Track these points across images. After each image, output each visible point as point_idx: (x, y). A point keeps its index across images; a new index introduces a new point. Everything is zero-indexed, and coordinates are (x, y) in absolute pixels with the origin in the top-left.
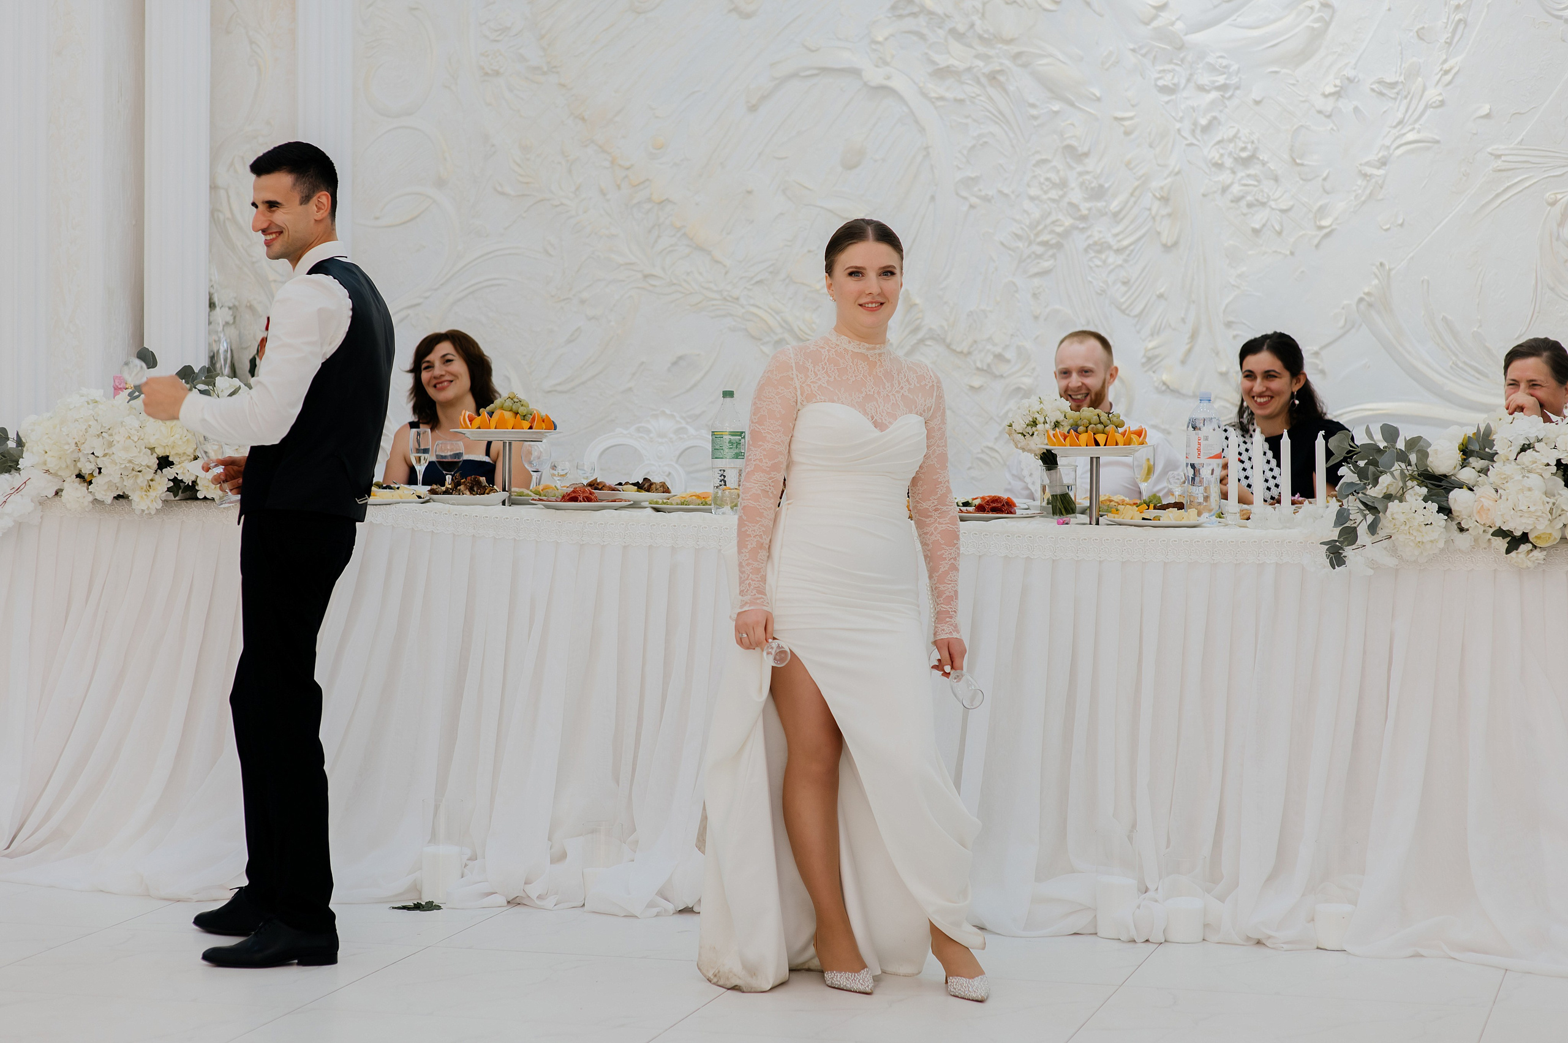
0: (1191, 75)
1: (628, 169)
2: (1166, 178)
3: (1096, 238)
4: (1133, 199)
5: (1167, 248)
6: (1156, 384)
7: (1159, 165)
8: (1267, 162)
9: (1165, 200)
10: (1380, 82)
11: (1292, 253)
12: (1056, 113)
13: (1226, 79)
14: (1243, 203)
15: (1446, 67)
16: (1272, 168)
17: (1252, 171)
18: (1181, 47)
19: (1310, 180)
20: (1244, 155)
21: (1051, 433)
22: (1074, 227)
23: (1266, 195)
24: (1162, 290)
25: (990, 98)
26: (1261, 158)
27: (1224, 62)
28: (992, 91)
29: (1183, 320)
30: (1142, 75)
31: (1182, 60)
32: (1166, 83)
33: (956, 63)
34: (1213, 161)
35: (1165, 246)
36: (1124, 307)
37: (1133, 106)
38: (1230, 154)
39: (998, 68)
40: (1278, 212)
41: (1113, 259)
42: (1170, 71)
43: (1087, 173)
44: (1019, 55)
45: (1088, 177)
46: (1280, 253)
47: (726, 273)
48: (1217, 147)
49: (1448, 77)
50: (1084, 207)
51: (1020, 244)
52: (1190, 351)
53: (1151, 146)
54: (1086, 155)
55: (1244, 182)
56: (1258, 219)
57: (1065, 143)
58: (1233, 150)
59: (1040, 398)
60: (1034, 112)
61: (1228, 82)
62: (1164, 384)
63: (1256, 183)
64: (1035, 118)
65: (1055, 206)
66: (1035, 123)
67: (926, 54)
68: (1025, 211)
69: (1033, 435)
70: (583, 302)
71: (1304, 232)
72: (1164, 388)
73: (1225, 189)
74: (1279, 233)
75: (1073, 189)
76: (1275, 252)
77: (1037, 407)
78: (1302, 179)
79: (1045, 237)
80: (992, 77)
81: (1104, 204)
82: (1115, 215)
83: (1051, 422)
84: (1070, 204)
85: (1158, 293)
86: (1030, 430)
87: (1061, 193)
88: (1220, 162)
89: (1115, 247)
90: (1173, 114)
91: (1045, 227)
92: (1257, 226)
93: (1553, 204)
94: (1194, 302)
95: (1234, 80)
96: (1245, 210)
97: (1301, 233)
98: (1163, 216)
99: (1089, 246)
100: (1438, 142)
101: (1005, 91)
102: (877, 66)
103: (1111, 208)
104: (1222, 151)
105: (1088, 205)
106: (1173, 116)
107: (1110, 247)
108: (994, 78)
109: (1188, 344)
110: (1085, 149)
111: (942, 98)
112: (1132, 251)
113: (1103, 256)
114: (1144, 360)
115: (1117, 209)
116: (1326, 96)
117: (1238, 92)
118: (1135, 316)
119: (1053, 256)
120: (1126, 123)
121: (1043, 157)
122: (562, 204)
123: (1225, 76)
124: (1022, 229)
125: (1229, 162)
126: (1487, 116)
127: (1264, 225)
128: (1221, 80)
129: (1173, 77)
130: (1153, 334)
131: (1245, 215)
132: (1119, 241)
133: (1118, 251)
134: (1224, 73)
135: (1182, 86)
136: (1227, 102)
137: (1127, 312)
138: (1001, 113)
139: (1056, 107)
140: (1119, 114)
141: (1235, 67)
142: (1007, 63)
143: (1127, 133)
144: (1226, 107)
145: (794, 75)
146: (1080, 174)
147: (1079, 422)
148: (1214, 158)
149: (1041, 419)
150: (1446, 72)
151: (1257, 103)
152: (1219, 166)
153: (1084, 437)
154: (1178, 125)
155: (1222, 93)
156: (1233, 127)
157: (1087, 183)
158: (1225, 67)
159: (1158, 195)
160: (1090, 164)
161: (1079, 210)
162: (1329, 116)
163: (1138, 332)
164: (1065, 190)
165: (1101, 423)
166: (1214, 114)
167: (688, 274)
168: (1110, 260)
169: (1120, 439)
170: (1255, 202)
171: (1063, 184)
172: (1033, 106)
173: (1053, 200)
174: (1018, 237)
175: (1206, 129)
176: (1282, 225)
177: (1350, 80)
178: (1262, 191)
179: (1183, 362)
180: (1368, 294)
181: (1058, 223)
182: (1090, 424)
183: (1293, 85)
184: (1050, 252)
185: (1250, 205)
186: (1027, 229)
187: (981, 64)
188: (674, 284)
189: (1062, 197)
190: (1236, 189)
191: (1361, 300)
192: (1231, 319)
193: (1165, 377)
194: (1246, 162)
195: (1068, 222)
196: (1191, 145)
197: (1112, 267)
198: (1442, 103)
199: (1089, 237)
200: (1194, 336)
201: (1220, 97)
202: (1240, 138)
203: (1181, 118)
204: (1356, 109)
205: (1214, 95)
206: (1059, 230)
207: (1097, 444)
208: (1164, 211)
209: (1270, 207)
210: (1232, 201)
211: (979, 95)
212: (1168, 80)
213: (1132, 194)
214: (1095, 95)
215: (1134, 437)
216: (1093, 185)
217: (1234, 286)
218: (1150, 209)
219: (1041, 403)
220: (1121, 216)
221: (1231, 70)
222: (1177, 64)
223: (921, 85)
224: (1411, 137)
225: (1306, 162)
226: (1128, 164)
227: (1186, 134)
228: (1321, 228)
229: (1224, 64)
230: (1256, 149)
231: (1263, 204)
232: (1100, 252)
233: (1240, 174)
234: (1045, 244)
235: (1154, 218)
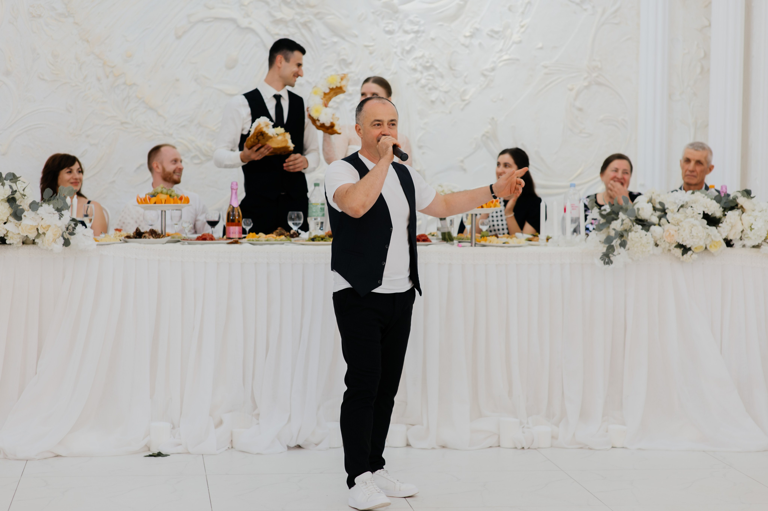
0: (401, 25)
1: (112, 67)
7: (386, 69)
8: (438, 69)
10: (492, 31)
11: (450, 113)
12: (335, 43)
14: (426, 88)
15: (522, 24)
16: (440, 71)
17: (431, 73)
18: (396, 12)
19: (458, 77)
20: (428, 65)
22: (345, 99)
23: (437, 85)
25: (302, 35)
26: (435, 67)
27: (418, 19)
28: (304, 31)
30: (377, 25)
31: (397, 18)
32: (389, 29)
33: (285, 17)
34: (412, 68)
37: (373, 40)
38: (420, 64)
39: (307, 20)
40: (443, 93)
42: (390, 23)
43: (352, 72)
44: (318, 13)
45: (352, 75)
46: (444, 112)
47: (165, 121)
48: (414, 61)
49: (523, 30)
53: (382, 59)
54: (351, 63)
55: (427, 78)
56: (434, 96)
57: (341, 58)
58: (422, 62)
60: (324, 42)
61: (419, 29)
63: (433, 78)
64: (324, 45)
66: (325, 48)
67: (269, 12)
70: (88, 136)
71: (456, 102)
73: (418, 81)
74: (444, 103)
76: (442, 112)
78: (454, 77)
80: (305, 24)
88: (415, 68)
90: (393, 45)
92: (433, 99)
93: (571, 90)
95: (422, 28)
96: (427, 92)
97: (454, 103)
100: (518, 60)
101: (310, 31)
102: (244, 17)
104: (416, 63)
105: (351, 88)
110: (350, 61)
111: (277, 34)
116: (466, 37)
117: (424, 34)
120: (371, 48)
121: (329, 65)
122: (76, 85)
125: (419, 68)
126: (541, 48)
127: (437, 99)
128: (416, 28)
129: (392, 26)
131: (427, 94)
134: (417, 25)
135: (396, 31)
139: (335, 39)
140: (367, 43)
141: (422, 22)
142: (312, 17)
143: (371, 53)
144: (418, 41)
145: (202, 21)
148: (412, 66)
150: (522, 27)
151: (433, 39)
152: (415, 70)
154: (395, 50)
155: (416, 35)
156: (422, 51)
157: (352, 77)
160: (353, 68)
162: (467, 47)
166: (412, 45)
167: (145, 122)
170: (432, 88)
172: (324, 39)
175: (409, 52)
176: (445, 99)
177: (477, 29)
178: (436, 82)
180: (487, 132)
183: (450, 31)
185: (430, 89)
187: (298, 17)
188: (138, 127)
190: (423, 81)
191: (484, 135)
192: (421, 144)
194: (427, 68)
196: (401, 59)
198: (520, 42)
199: (352, 104)
202: (425, 57)
203: (396, 46)
204: (480, 44)
205: (412, 35)
206: (338, 100)
209: (440, 90)
210: (421, 87)
211: (296, 33)
212: (390, 27)
214: (355, 34)
216: (355, 79)
217: (422, 128)
221: (421, 24)
222: (394, 20)
223: (267, 27)
224: (505, 57)
225: (456, 69)
226: (371, 69)
227: (399, 54)
228: (464, 100)
229: (417, 21)
230: (433, 62)
231: (436, 89)
233: (425, 74)
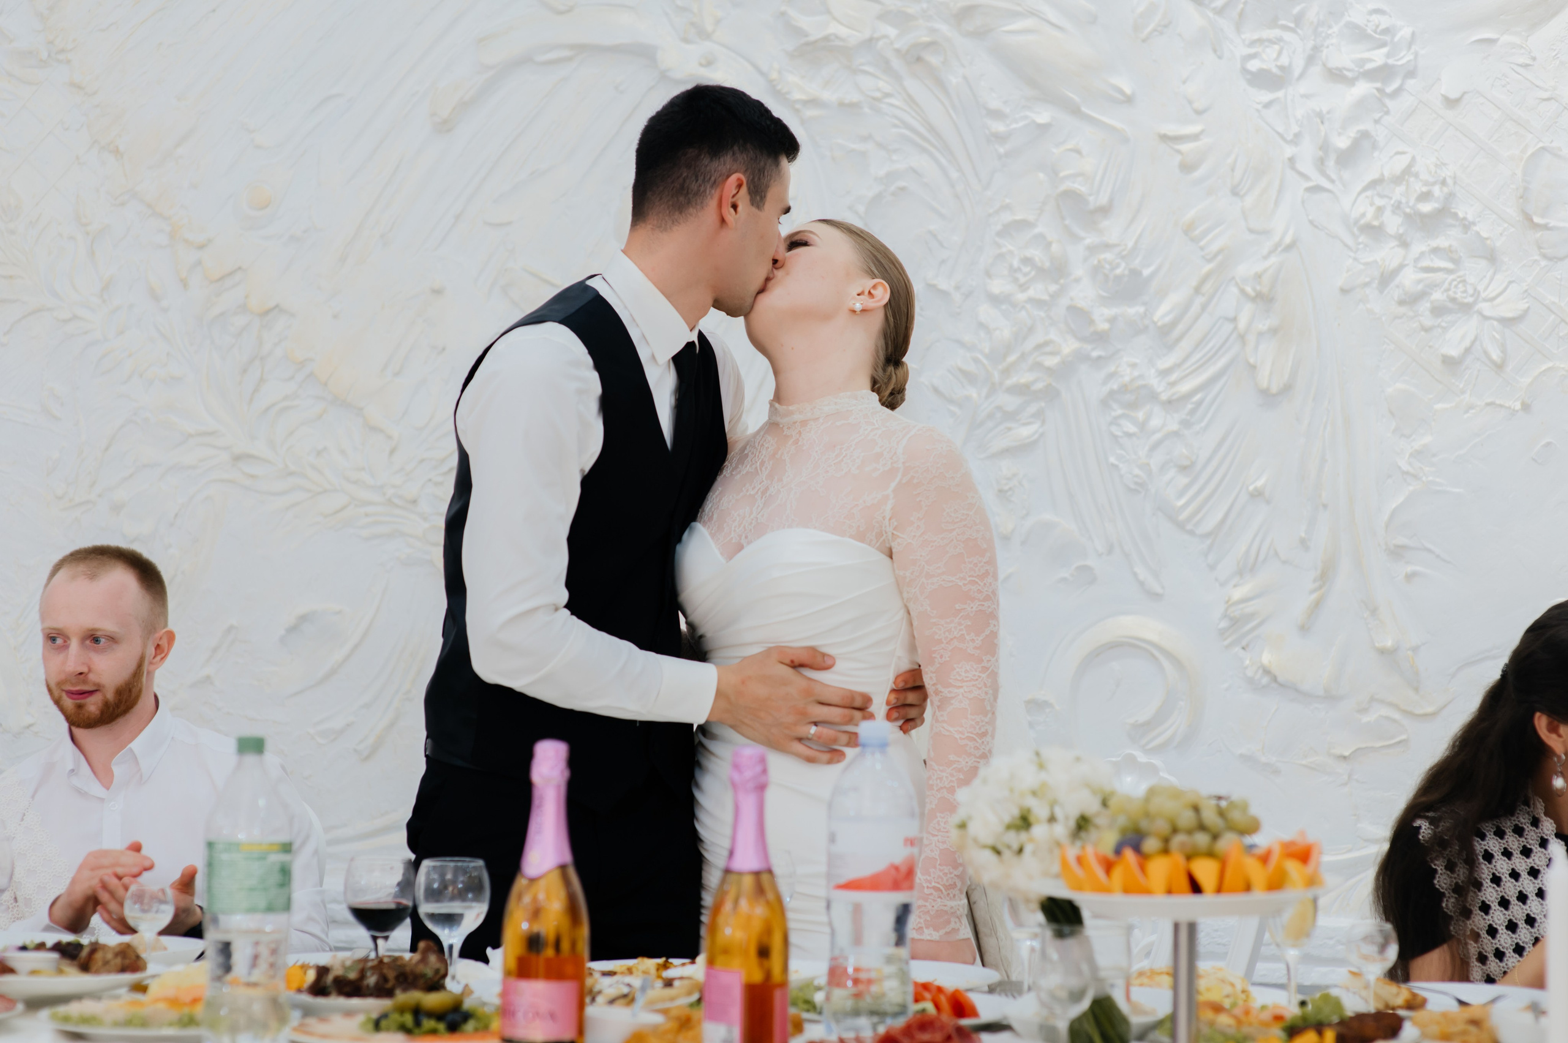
0: (1316, 49)
1: (201, 247)
2: (1266, 257)
3: (1127, 379)
4: (1199, 300)
5: (1269, 398)
6: (1250, 673)
7: (1251, 231)
8: (1474, 223)
9: (1264, 299)
11: (1526, 407)
12: (1044, 128)
13: (1388, 56)
14: (1425, 306)
16: (1484, 234)
17: (1442, 242)
19: (1561, 259)
20: (1426, 208)
21: (1072, 852)
22: (1081, 357)
23: (1471, 291)
24: (1260, 483)
25: (911, 100)
26: (1461, 215)
27: (1384, 22)
29: (1304, 543)
30: (1215, 51)
31: (1298, 19)
32: (1264, 66)
33: (843, 31)
34: (1362, 222)
35: (1265, 393)
36: (1183, 517)
37: (1199, 113)
38: (1397, 207)
39: (926, 39)
40: (1495, 323)
41: (1159, 420)
42: (1271, 42)
43: (1107, 246)
44: (968, 12)
45: (1108, 256)
46: (1501, 406)
47: (392, 452)
48: (1369, 193)
50: (1102, 316)
51: (973, 392)
52: (1317, 604)
53: (1235, 192)
54: (1105, 211)
55: (1425, 263)
56: (1455, 338)
57: (1063, 187)
58: (1404, 200)
59: (1038, 754)
60: (999, 127)
61: (1391, 61)
62: (1267, 671)
63: (1450, 265)
64: (1000, 138)
65: (1042, 314)
66: (1001, 150)
67: (783, 14)
68: (981, 325)
69: (1020, 851)
71: (1550, 364)
72: (1265, 680)
73: (1386, 279)
74: (1499, 367)
75: (1077, 280)
76: (1488, 404)
77: (1029, 778)
78: (1545, 256)
79: (1025, 377)
80: (915, 57)
81: (1141, 309)
82: (1165, 331)
83: (1067, 818)
84: (1073, 309)
85: (1251, 488)
86: (1013, 839)
87: (1053, 288)
88: (1376, 223)
89: (1164, 397)
90: (1281, 130)
91: (1023, 357)
92: (1454, 352)
94: (1325, 506)
95: (1404, 58)
96: (1428, 321)
97: (1544, 367)
98: (1260, 334)
99: (1112, 393)
101: (941, 84)
102: (686, 40)
103: (1155, 319)
104: (1379, 202)
105: (1108, 312)
106: (1278, 133)
107: (1153, 396)
108: (919, 59)
109: (1312, 592)
110: (1103, 200)
111: (813, 102)
112: (1199, 403)
113: (1140, 415)
114: (1224, 624)
115: (1167, 319)
117: (1411, 83)
118: (1207, 535)
119: (1039, 415)
120: (1185, 147)
121: (1018, 217)
122: (75, 317)
123: (1385, 50)
124: (976, 361)
125: (1393, 224)
127: (1468, 351)
128: (1378, 57)
129: (1280, 53)
130: (1246, 568)
131: (1427, 330)
132: (1173, 384)
133: (1170, 404)
134: (1383, 45)
135: (1296, 73)
136: (1387, 101)
137: (1189, 527)
138: (932, 129)
139: (1043, 116)
140: (1171, 129)
141: (1405, 32)
142: (944, 28)
143: (1187, 167)
144: (1387, 113)
145: (526, 60)
146: (1092, 249)
147: (1144, 824)
148: (1363, 215)
149: (1040, 811)
151: (1451, 103)
152: (1374, 231)
153: (1160, 869)
154: (1289, 151)
155: (1379, 85)
156: (1403, 153)
157: (1107, 266)
158: (1386, 31)
159: (1249, 290)
160: (1112, 229)
161: (1092, 322)
163: (1212, 567)
164: (1062, 281)
165: (1202, 827)
166: (1362, 127)
167: (319, 453)
168: (1155, 422)
169: (1257, 873)
170: (1450, 305)
171: (1058, 271)
172: (997, 114)
173: (1038, 303)
174: (970, 378)
175: (1347, 158)
176: (1504, 352)
178: (1464, 281)
179: (1304, 629)
181: (1048, 349)
182: (1175, 830)
183: (1526, 66)
184: (1033, 408)
185: (1438, 311)
186: (985, 361)
187: (892, 32)
188: (291, 474)
189: (1055, 296)
190: (1409, 279)
192: (1401, 540)
193: (1266, 658)
194: (1428, 223)
195: (1069, 346)
196: (1317, 189)
197: (1158, 436)
199: (1112, 376)
200: (1325, 576)
201: (1375, 92)
202: (1416, 175)
203: (1297, 135)
205: (1363, 88)
206: (1051, 361)
207: (1196, 888)
208: (1263, 325)
209: (1480, 313)
210: (1401, 303)
211: (887, 95)
212: (1268, 60)
213: (1197, 290)
214: (1121, 91)
215: (1293, 867)
216: (1118, 271)
217: (1407, 473)
218: (1234, 320)
219: (1041, 766)
220: (1176, 333)
221: (1396, 39)
222: (1286, 28)
223: (774, 75)
225: (1552, 223)
226: (1188, 230)
227: (1306, 166)
229: (1382, 27)
230: (1451, 195)
231: (1466, 308)
232: (1133, 406)
233: (1419, 247)
234: (1021, 390)
235: (1242, 338)
